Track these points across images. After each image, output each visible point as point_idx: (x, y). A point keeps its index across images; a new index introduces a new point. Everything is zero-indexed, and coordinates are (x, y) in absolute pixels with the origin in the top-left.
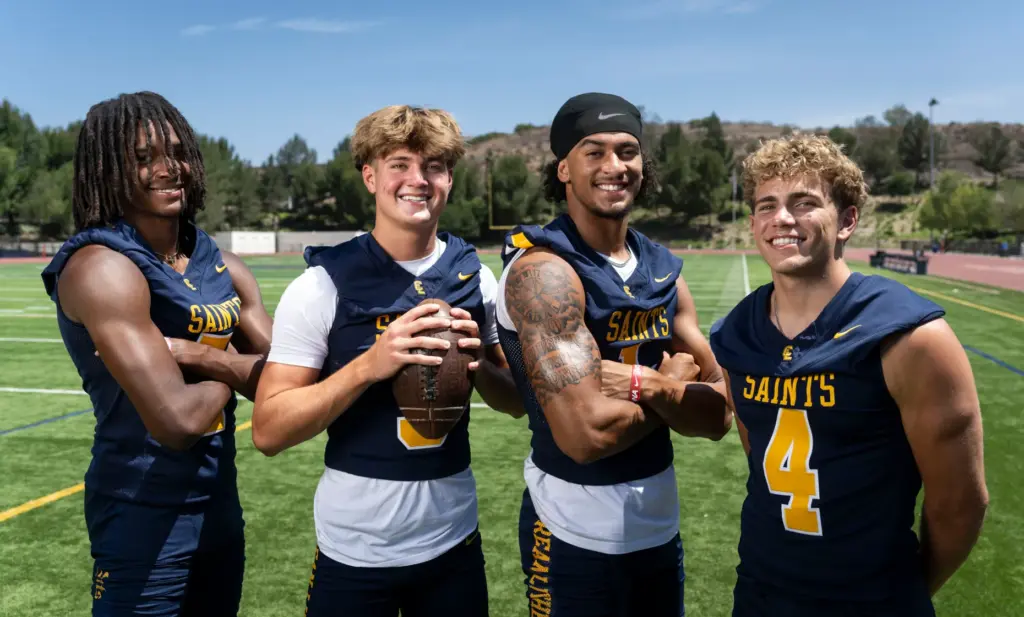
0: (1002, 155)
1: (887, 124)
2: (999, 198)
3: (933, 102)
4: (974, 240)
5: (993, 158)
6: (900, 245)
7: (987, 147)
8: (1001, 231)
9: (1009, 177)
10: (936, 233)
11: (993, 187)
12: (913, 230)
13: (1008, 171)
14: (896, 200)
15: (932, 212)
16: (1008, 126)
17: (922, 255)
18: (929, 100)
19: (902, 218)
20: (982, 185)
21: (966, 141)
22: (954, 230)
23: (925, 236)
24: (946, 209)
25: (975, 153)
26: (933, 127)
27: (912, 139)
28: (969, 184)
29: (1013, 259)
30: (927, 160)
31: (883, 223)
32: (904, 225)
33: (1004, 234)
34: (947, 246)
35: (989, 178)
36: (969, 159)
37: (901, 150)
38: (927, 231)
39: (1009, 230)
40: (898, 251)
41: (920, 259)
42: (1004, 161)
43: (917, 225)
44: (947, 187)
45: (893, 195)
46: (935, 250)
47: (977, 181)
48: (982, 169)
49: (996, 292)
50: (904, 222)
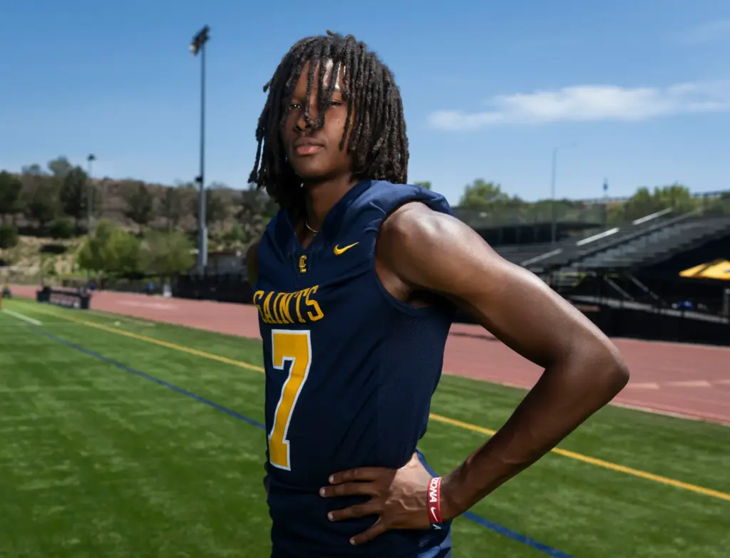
0: (147, 209)
1: (51, 173)
2: (144, 245)
3: (91, 158)
4: (125, 281)
5: (140, 211)
6: (60, 283)
7: (134, 201)
8: (147, 273)
9: (153, 228)
10: (93, 274)
11: (140, 236)
12: (73, 270)
13: (150, 223)
14: (58, 242)
15: (89, 255)
16: (151, 186)
17: (85, 291)
18: (87, 155)
19: (64, 259)
20: (131, 233)
21: (117, 194)
22: (108, 271)
23: (83, 276)
24: (102, 253)
25: (125, 206)
26: (91, 180)
27: (72, 189)
28: (122, 231)
29: (157, 297)
30: (85, 209)
31: (46, 263)
32: (65, 265)
33: (150, 276)
34: (103, 285)
35: (136, 228)
36: (121, 210)
37: (63, 198)
38: (85, 272)
39: (153, 272)
40: (60, 288)
41: (84, 295)
42: (149, 214)
43: (77, 266)
44: (103, 234)
45: (55, 237)
46: (93, 288)
47: (127, 229)
48: (130, 220)
49: (151, 324)
50: (65, 263)
